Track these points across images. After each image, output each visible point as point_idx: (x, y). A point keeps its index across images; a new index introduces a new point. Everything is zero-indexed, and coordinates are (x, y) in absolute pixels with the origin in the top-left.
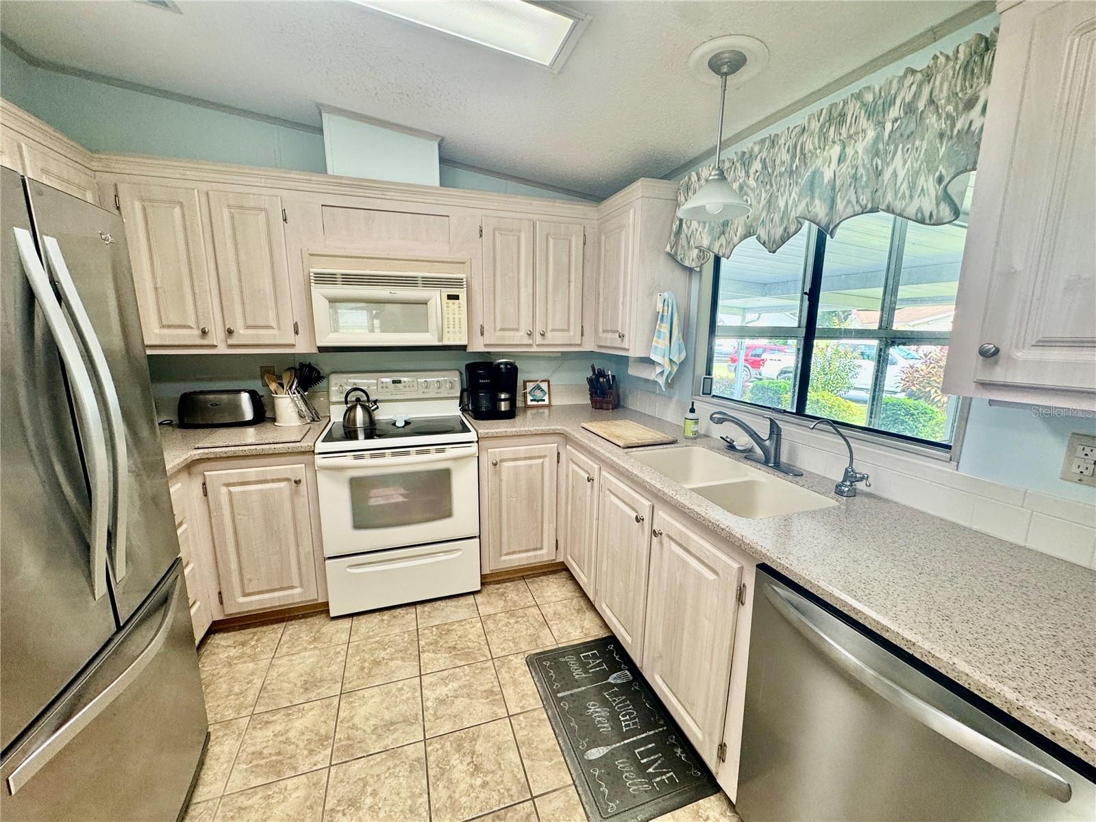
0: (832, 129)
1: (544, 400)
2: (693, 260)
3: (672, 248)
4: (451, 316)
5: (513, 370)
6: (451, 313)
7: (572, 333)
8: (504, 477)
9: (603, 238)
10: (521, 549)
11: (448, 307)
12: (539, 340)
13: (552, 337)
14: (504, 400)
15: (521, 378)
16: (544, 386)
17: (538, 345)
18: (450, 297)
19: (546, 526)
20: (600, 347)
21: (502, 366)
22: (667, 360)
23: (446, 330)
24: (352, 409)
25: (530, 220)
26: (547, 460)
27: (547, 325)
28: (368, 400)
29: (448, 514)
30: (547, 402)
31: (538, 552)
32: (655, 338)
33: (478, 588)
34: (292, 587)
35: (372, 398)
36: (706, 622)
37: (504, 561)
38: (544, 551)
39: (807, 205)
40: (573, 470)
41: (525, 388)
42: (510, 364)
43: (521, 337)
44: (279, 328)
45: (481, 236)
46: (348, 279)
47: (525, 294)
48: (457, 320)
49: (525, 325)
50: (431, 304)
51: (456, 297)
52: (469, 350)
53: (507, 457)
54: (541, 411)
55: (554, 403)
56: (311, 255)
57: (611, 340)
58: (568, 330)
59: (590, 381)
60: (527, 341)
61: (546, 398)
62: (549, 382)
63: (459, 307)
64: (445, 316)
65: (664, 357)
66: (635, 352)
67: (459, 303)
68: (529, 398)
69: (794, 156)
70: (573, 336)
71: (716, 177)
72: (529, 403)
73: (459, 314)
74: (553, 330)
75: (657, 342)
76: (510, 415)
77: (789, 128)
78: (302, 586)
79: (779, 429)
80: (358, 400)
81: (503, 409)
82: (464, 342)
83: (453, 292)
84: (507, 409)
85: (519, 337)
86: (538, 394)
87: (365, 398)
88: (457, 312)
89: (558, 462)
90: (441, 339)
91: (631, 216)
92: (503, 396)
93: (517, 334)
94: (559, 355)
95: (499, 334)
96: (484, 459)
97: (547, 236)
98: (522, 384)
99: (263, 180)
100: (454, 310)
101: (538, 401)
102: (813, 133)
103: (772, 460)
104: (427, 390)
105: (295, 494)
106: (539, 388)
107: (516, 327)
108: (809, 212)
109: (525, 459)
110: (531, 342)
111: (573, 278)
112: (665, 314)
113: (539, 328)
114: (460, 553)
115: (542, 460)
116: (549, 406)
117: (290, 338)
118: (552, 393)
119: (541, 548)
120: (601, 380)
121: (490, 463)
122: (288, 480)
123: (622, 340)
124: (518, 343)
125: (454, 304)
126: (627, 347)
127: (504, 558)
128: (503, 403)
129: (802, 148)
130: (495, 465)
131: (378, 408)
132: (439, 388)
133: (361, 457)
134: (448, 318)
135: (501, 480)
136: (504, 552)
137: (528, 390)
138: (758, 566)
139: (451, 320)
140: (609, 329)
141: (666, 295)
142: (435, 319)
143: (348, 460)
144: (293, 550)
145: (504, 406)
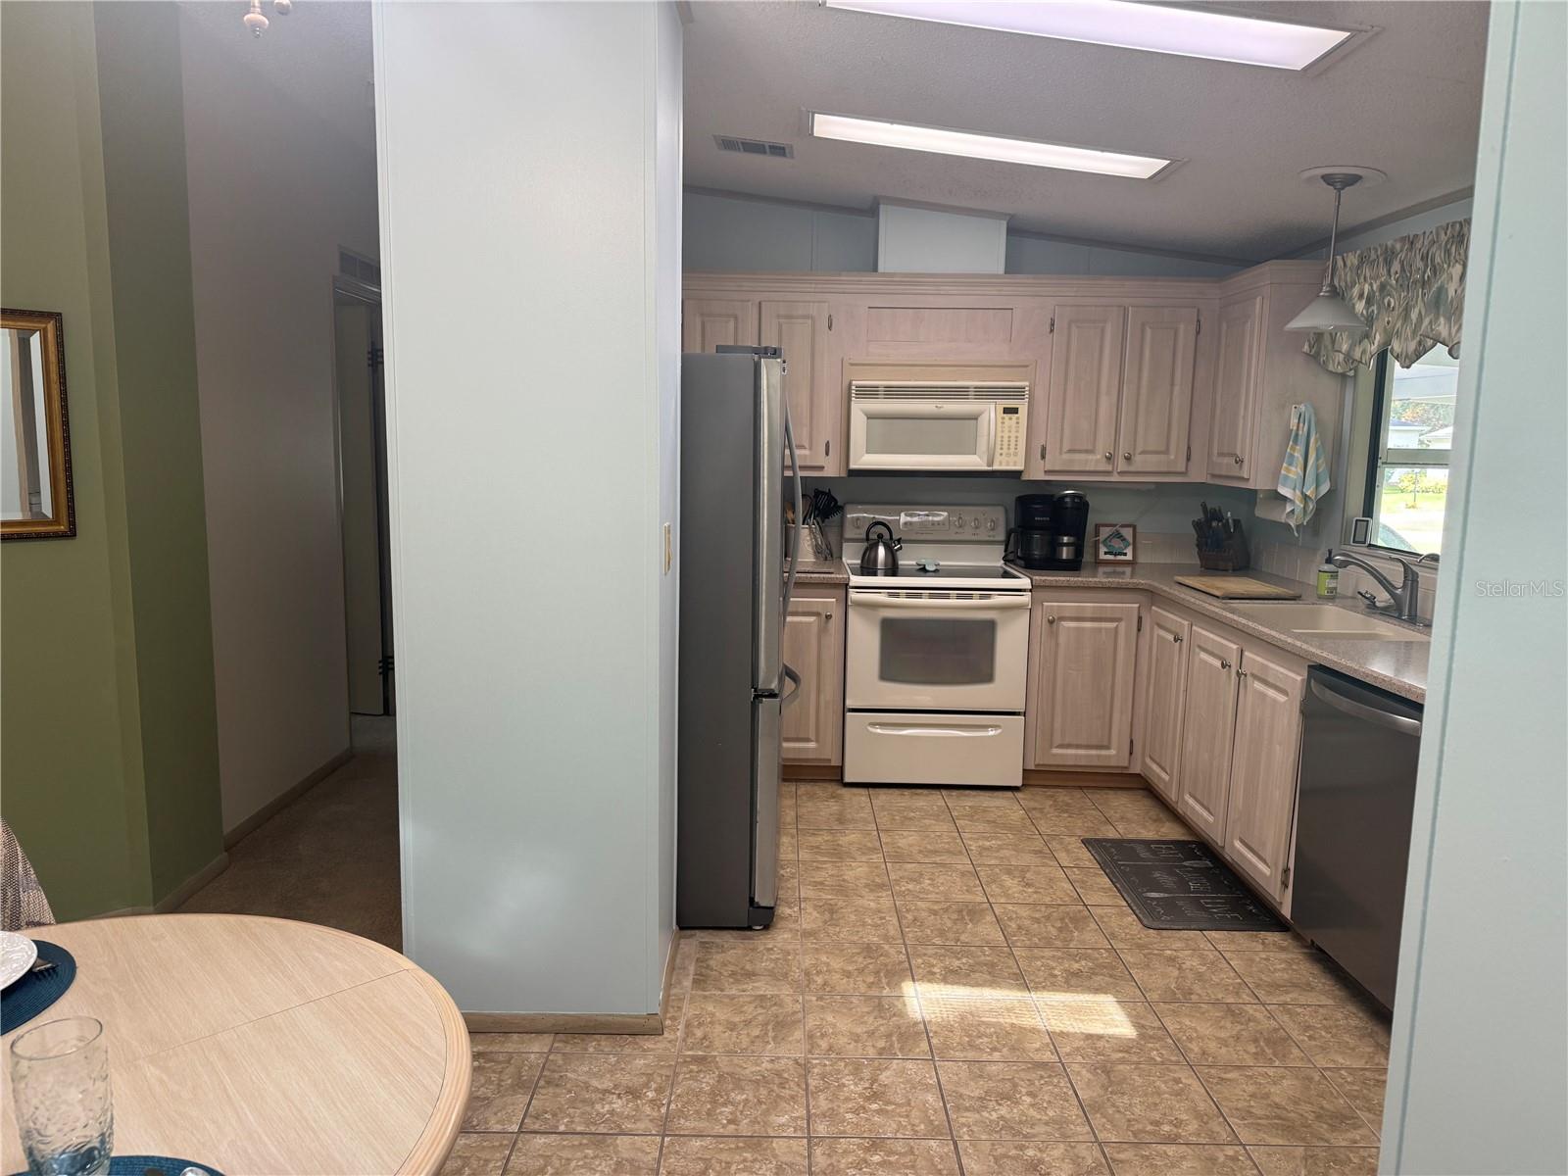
0: (1454, 248)
1: (1125, 554)
2: (1339, 363)
3: (1311, 347)
4: (1006, 435)
5: (1081, 506)
6: (1006, 429)
7: (1172, 457)
8: (1062, 639)
9: (1224, 325)
10: (1079, 742)
11: (1003, 423)
12: (1122, 465)
13: (1140, 462)
14: (1067, 545)
15: (1092, 519)
16: (1127, 533)
17: (1121, 473)
18: (1007, 411)
19: (1116, 716)
20: (1214, 476)
21: (1068, 500)
22: (1298, 493)
23: (998, 451)
24: (873, 547)
25: (1119, 306)
26: (1123, 625)
27: (1135, 445)
28: (891, 538)
29: (987, 677)
30: (1129, 557)
31: (1104, 752)
32: (1285, 465)
33: (1019, 783)
34: (808, 740)
35: (895, 537)
36: (1278, 747)
37: (1055, 755)
38: (1113, 752)
39: (1431, 322)
40: (1158, 635)
41: (1097, 534)
42: (1080, 497)
43: (1097, 461)
44: (811, 449)
45: (1052, 331)
46: (892, 392)
47: (1106, 404)
48: (1013, 440)
49: (1103, 445)
50: (983, 420)
51: (1015, 411)
52: (1025, 477)
53: (1067, 614)
54: (1120, 569)
55: (1141, 559)
56: (852, 365)
57: (1226, 465)
58: (1166, 452)
59: (1198, 526)
60: (1104, 466)
61: (1129, 551)
62: (1134, 528)
63: (1018, 423)
64: (999, 434)
65: (1294, 489)
66: (1258, 482)
67: (1018, 418)
68: (1103, 549)
69: (1426, 266)
70: (1176, 459)
71: (1327, 294)
72: (1102, 556)
73: (1017, 432)
74: (1143, 452)
75: (1288, 470)
76: (1074, 566)
77: (1424, 233)
78: (817, 741)
79: (1415, 575)
80: (880, 536)
81: (1064, 557)
82: (1020, 467)
83: (1011, 403)
84: (1071, 557)
85: (1094, 461)
86: (1117, 544)
87: (888, 537)
88: (1014, 429)
89: (1139, 630)
90: (990, 464)
91: (1258, 306)
92: (1065, 539)
93: (1090, 457)
94: (1153, 487)
95: (1066, 456)
96: (1038, 614)
97: (1143, 325)
98: (1093, 526)
99: (813, 286)
100: (1010, 427)
101: (1115, 555)
102: (1440, 245)
103: (1406, 611)
104: (960, 530)
105: (823, 631)
106: (1119, 536)
107: (1090, 447)
108: (1432, 330)
109: (1093, 620)
110: (1110, 468)
111: (1178, 380)
112: (1300, 432)
113: (1123, 449)
114: (999, 731)
115: (1115, 624)
116: (1132, 563)
117: (820, 459)
118: (1138, 545)
119: (1108, 747)
120: (1214, 524)
121: (1045, 621)
122: (818, 614)
123: (1241, 466)
124: (1092, 469)
125: (1010, 419)
126: (1246, 477)
127: (1055, 751)
128: (1065, 549)
129: (1433, 260)
130: (1051, 622)
131: (901, 548)
132: (977, 528)
133: (897, 595)
134: (1002, 437)
135: (1057, 644)
136: (1056, 744)
137: (1102, 537)
138: (1309, 666)
139: (1006, 439)
140: (1226, 451)
141: (1303, 408)
142: (986, 438)
143: (881, 597)
144: (813, 696)
145: (1065, 553)
